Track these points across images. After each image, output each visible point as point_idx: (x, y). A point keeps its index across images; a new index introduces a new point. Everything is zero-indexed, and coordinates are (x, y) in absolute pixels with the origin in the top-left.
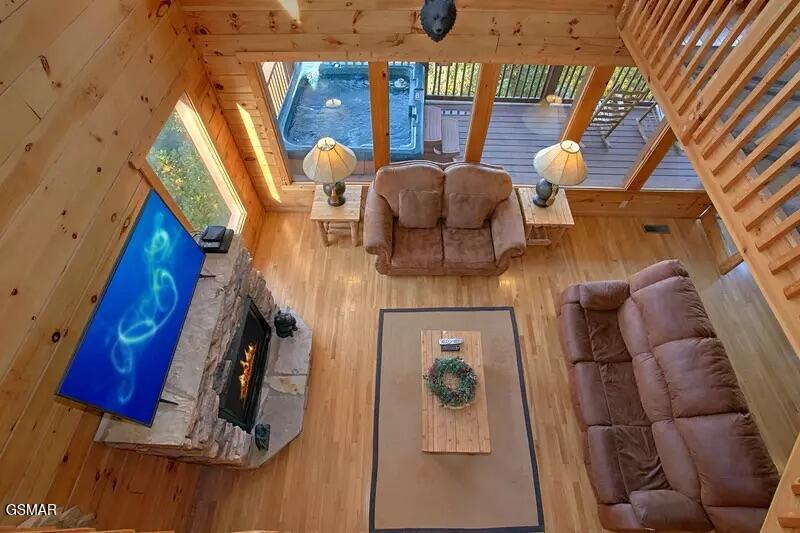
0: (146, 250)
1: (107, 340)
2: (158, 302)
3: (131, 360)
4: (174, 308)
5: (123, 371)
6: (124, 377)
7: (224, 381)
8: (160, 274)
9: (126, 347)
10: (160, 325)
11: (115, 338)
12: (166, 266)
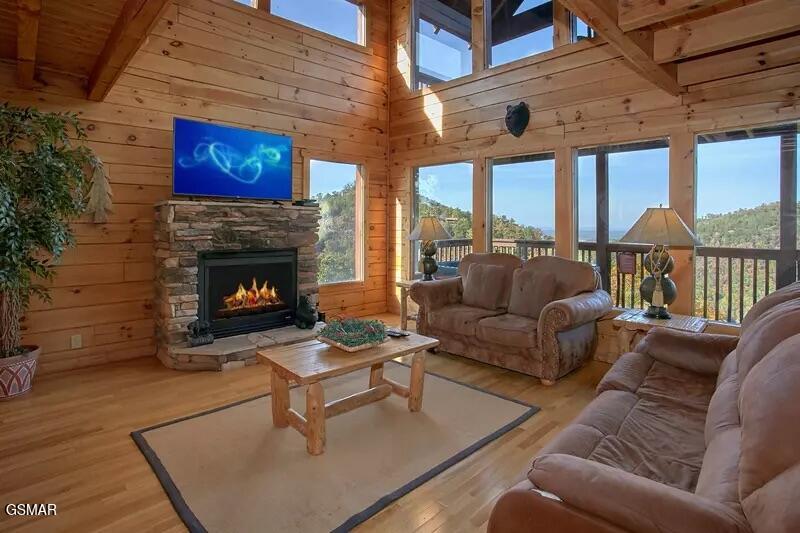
0: (262, 146)
1: (206, 138)
2: (243, 165)
3: (204, 159)
4: (243, 181)
5: (196, 155)
6: (193, 157)
7: (225, 245)
8: (257, 161)
9: (208, 152)
10: (231, 175)
11: (209, 143)
12: (264, 165)
